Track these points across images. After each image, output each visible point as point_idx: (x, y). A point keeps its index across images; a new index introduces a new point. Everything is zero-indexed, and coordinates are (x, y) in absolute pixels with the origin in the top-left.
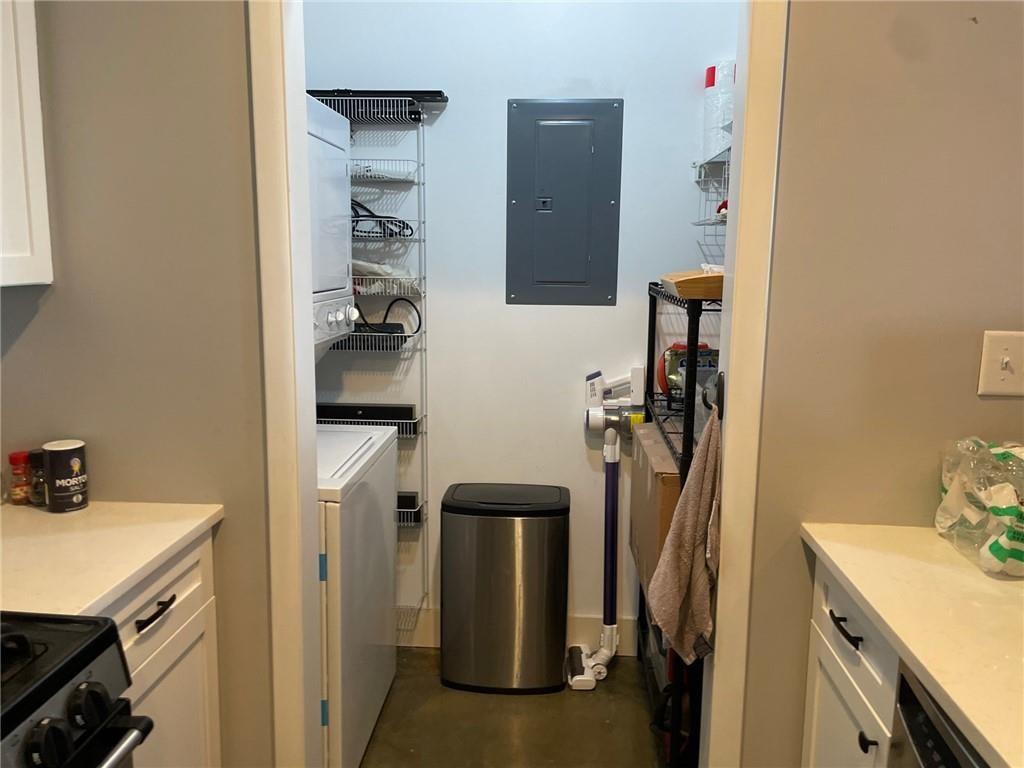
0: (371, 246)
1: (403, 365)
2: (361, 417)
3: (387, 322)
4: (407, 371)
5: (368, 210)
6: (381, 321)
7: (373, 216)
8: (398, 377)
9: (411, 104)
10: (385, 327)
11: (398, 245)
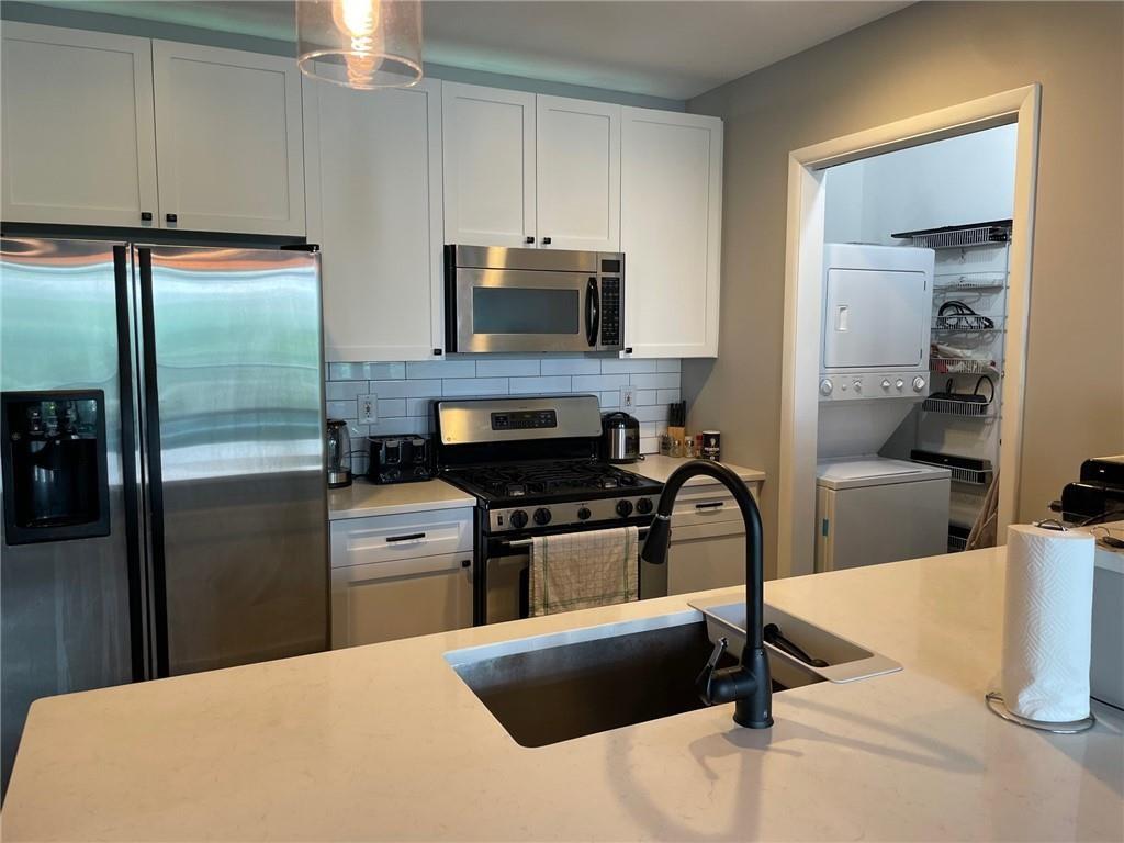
0: (971, 336)
1: (987, 428)
2: (946, 463)
3: (978, 393)
4: (989, 435)
5: (970, 310)
6: (972, 393)
7: (973, 314)
8: (982, 438)
9: (991, 231)
10: (976, 397)
11: (989, 334)
